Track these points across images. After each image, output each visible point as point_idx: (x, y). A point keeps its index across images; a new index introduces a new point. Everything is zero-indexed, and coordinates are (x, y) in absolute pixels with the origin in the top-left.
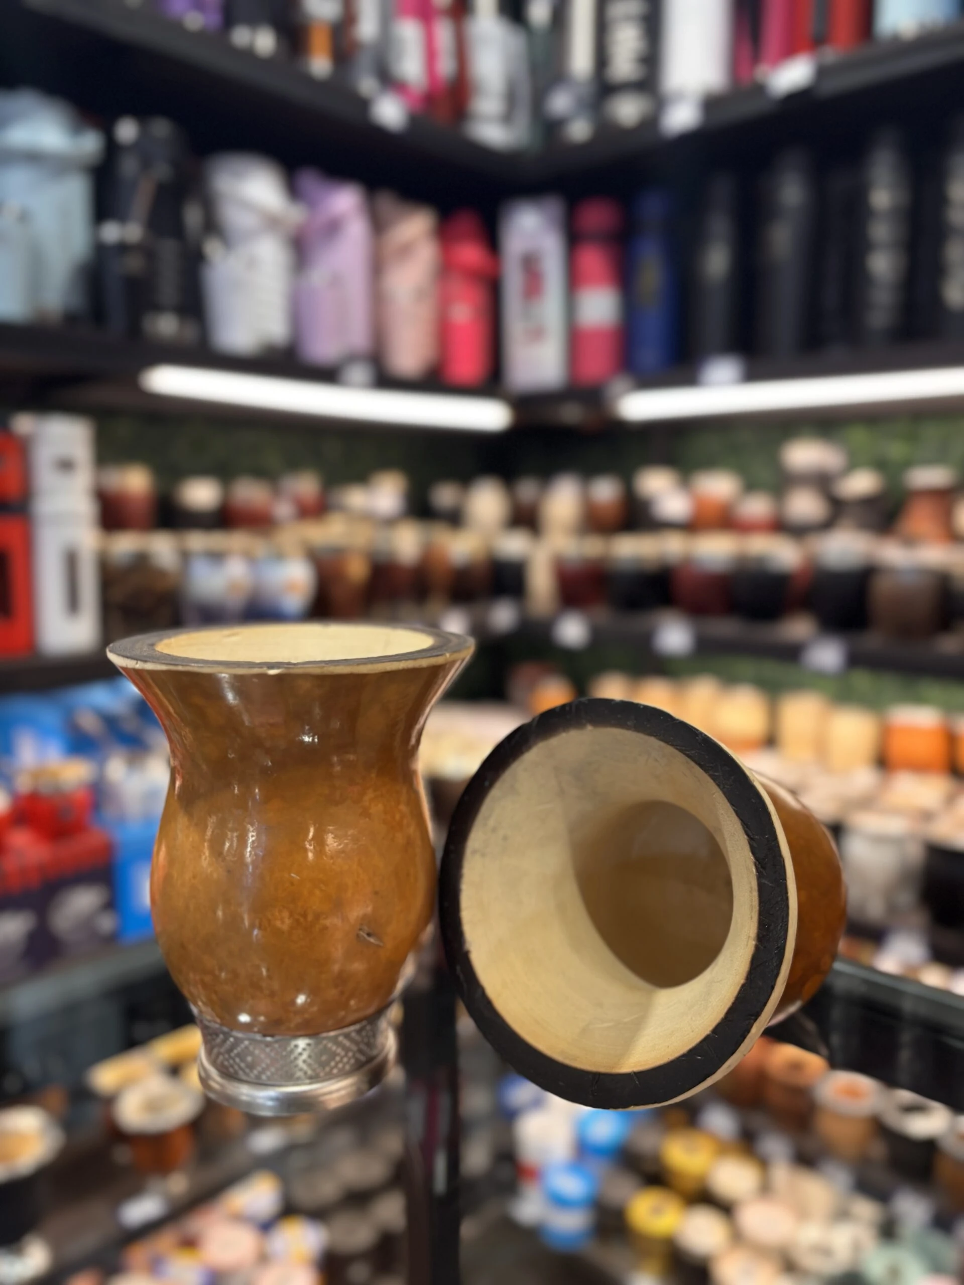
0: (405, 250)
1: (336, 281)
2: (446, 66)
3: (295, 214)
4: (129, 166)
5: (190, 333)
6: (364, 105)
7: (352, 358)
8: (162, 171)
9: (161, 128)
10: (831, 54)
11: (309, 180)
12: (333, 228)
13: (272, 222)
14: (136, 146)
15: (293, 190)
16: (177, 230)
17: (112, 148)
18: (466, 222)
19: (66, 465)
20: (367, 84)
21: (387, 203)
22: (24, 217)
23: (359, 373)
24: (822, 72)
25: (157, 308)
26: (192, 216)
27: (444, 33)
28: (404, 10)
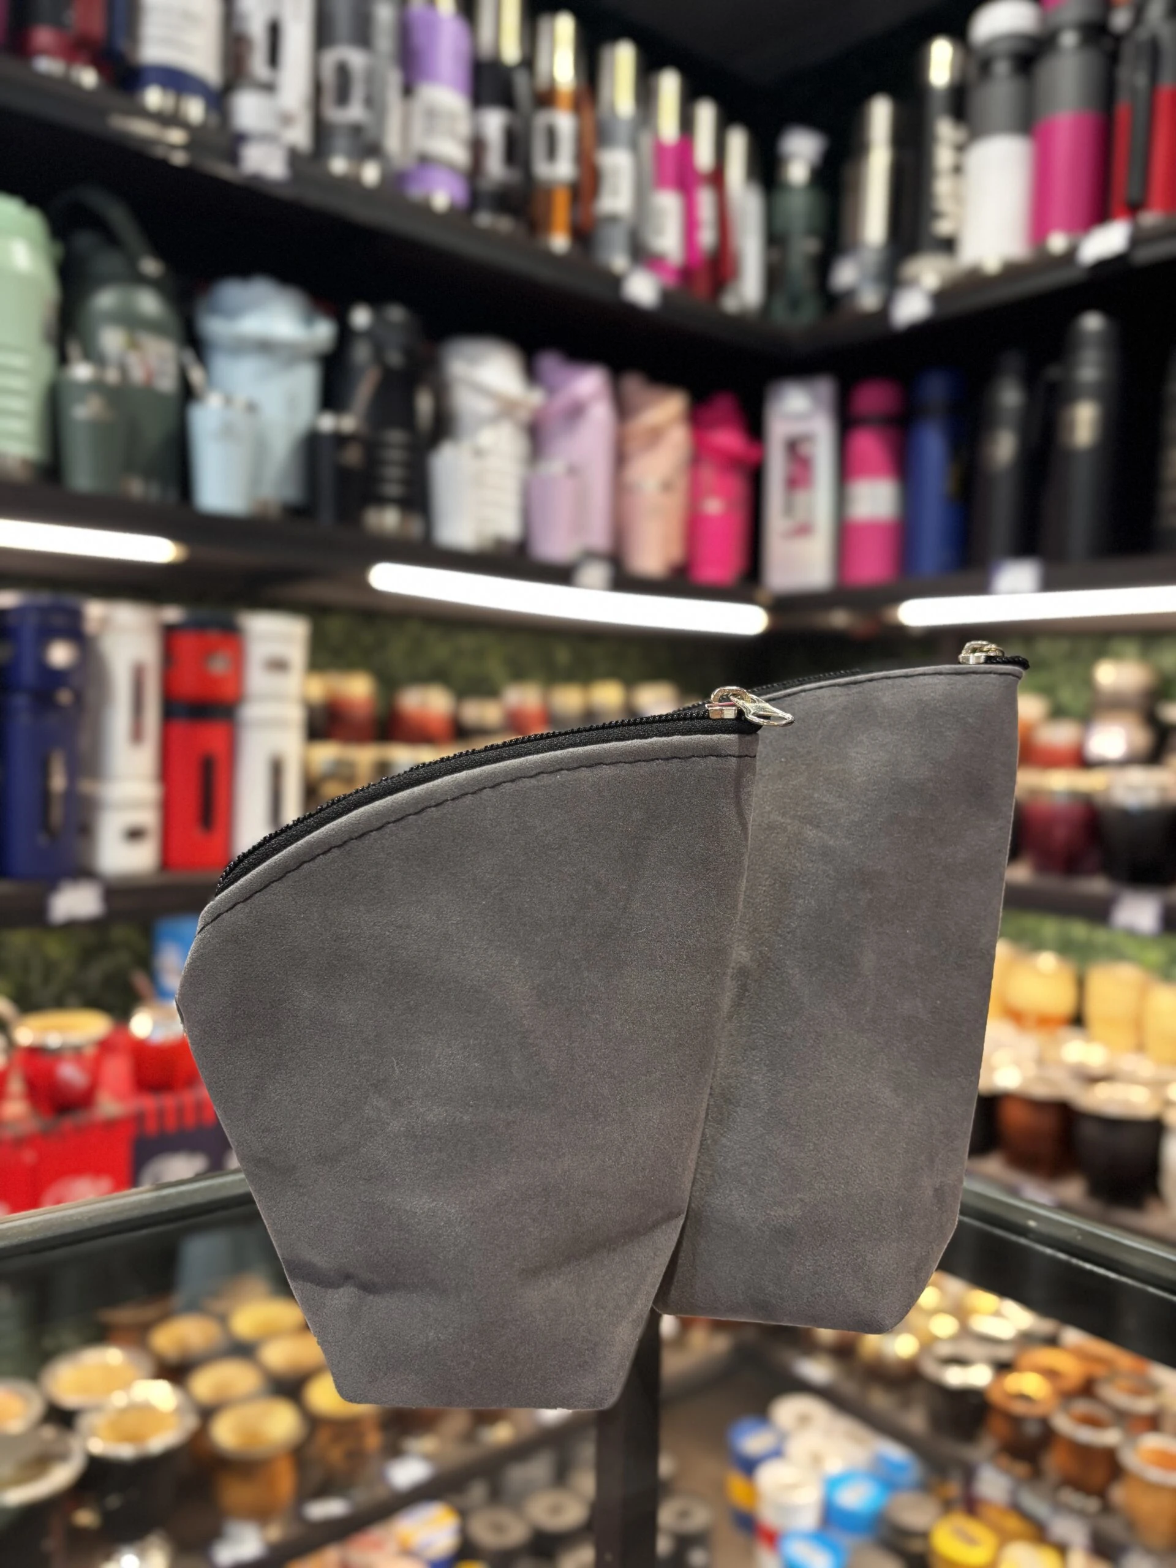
0: (655, 435)
1: (573, 471)
2: (707, 237)
3: (535, 398)
4: (361, 353)
5: (415, 528)
6: (615, 282)
7: (590, 555)
8: (395, 358)
9: (396, 313)
10: (1150, 218)
11: (550, 363)
12: (576, 412)
13: (507, 409)
14: (369, 334)
15: (531, 373)
16: (406, 417)
17: (345, 335)
18: (724, 404)
19: (278, 665)
20: (619, 262)
21: (633, 384)
22: (252, 408)
23: (596, 573)
24: (1136, 240)
25: (381, 501)
26: (424, 403)
27: (705, 200)
28: (661, 181)
